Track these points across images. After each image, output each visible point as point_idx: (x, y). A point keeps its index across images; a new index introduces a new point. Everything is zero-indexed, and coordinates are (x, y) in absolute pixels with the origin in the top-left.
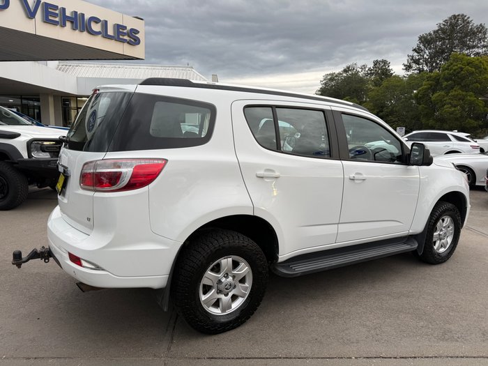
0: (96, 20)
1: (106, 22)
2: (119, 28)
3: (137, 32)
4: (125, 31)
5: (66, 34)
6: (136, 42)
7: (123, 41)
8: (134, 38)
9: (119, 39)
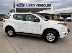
0: (44, 5)
1: (46, 4)
8: (50, 5)
9: (48, 6)
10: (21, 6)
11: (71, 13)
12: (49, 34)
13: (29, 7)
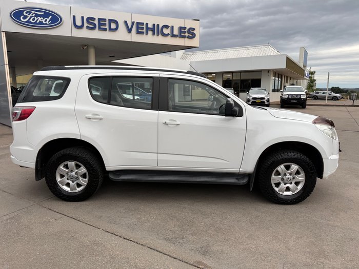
0: (166, 27)
1: (173, 27)
2: (181, 29)
3: (194, 29)
4: (186, 30)
5: (149, 39)
6: (193, 36)
7: (184, 37)
8: (191, 34)
9: (181, 36)
10: (40, 25)
11: (260, 71)
12: (282, 166)
13: (85, 34)
